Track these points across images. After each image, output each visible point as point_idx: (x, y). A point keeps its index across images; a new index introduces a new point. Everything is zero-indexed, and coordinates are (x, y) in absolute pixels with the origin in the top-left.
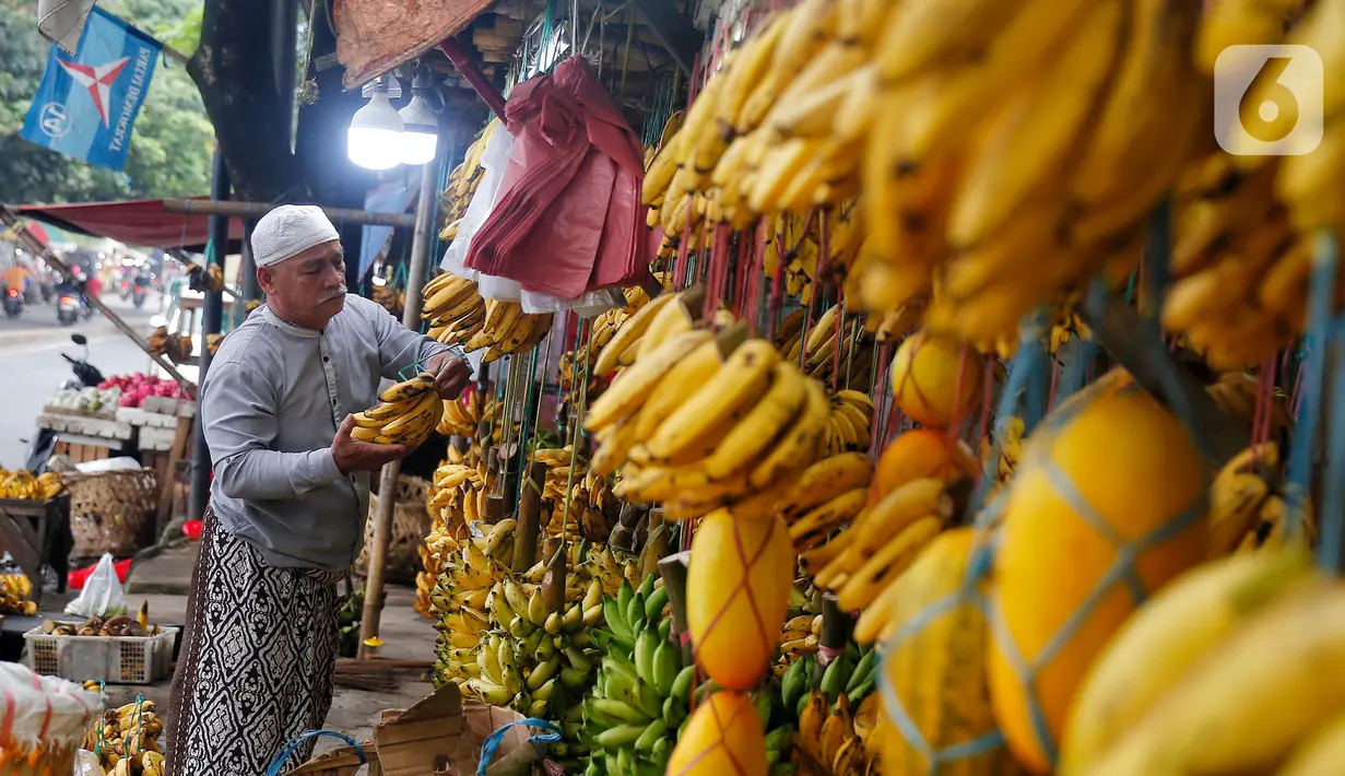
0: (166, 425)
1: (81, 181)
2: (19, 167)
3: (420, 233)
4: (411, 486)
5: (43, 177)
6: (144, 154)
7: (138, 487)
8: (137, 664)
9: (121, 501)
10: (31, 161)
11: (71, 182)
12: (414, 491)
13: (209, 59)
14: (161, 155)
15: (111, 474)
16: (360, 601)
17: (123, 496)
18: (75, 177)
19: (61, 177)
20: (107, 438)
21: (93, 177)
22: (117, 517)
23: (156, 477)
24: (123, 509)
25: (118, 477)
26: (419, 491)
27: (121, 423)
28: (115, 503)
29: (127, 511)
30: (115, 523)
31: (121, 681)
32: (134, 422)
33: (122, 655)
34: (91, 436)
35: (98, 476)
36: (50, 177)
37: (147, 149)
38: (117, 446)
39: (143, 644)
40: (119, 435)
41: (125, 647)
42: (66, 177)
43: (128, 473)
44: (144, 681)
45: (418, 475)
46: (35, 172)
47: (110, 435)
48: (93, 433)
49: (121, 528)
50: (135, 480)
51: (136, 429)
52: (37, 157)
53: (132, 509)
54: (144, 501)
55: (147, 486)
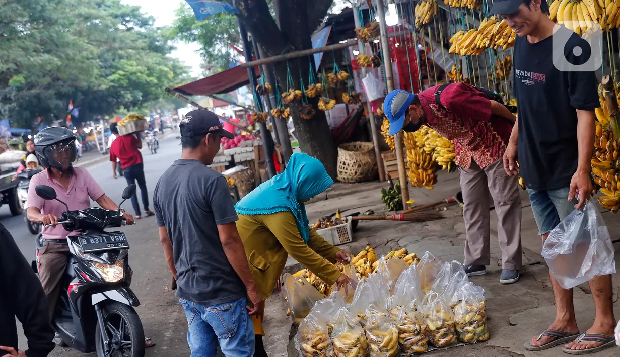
0: (248, 151)
1: (129, 99)
2: (110, 99)
3: (383, 35)
4: (357, 146)
5: (117, 100)
6: (150, 82)
7: (247, 175)
8: (345, 235)
9: (242, 182)
10: (113, 97)
11: (126, 99)
12: (358, 147)
13: (243, 7)
14: (155, 81)
15: (236, 173)
16: (399, 187)
17: (243, 180)
18: (127, 98)
19: (123, 99)
20: (223, 162)
21: (132, 96)
22: (243, 187)
23: (251, 170)
24: (244, 184)
25: (240, 173)
26: (360, 147)
27: (227, 156)
28: (241, 182)
29: (246, 184)
30: (243, 190)
31: (340, 243)
32: (231, 154)
33: (338, 233)
34: (217, 163)
35: (232, 175)
36: (120, 100)
37: (150, 81)
38: (227, 164)
39: (346, 226)
40: (227, 160)
41: (339, 230)
42: (124, 98)
43: (242, 171)
44: (351, 241)
45: (358, 141)
46: (115, 99)
47: (224, 161)
48: (218, 161)
49: (245, 191)
50: (245, 172)
51: (232, 156)
52: (114, 95)
53: (247, 183)
54: (250, 179)
55: (250, 174)
